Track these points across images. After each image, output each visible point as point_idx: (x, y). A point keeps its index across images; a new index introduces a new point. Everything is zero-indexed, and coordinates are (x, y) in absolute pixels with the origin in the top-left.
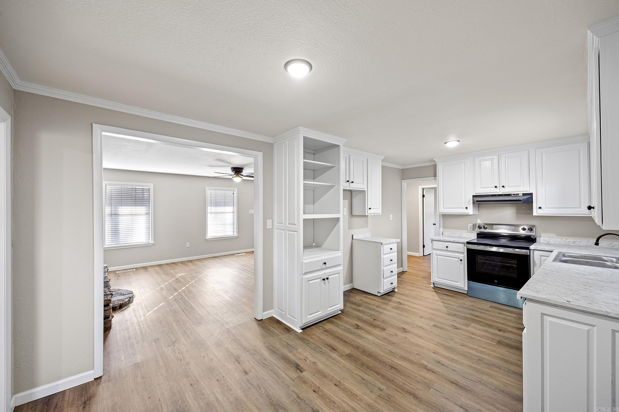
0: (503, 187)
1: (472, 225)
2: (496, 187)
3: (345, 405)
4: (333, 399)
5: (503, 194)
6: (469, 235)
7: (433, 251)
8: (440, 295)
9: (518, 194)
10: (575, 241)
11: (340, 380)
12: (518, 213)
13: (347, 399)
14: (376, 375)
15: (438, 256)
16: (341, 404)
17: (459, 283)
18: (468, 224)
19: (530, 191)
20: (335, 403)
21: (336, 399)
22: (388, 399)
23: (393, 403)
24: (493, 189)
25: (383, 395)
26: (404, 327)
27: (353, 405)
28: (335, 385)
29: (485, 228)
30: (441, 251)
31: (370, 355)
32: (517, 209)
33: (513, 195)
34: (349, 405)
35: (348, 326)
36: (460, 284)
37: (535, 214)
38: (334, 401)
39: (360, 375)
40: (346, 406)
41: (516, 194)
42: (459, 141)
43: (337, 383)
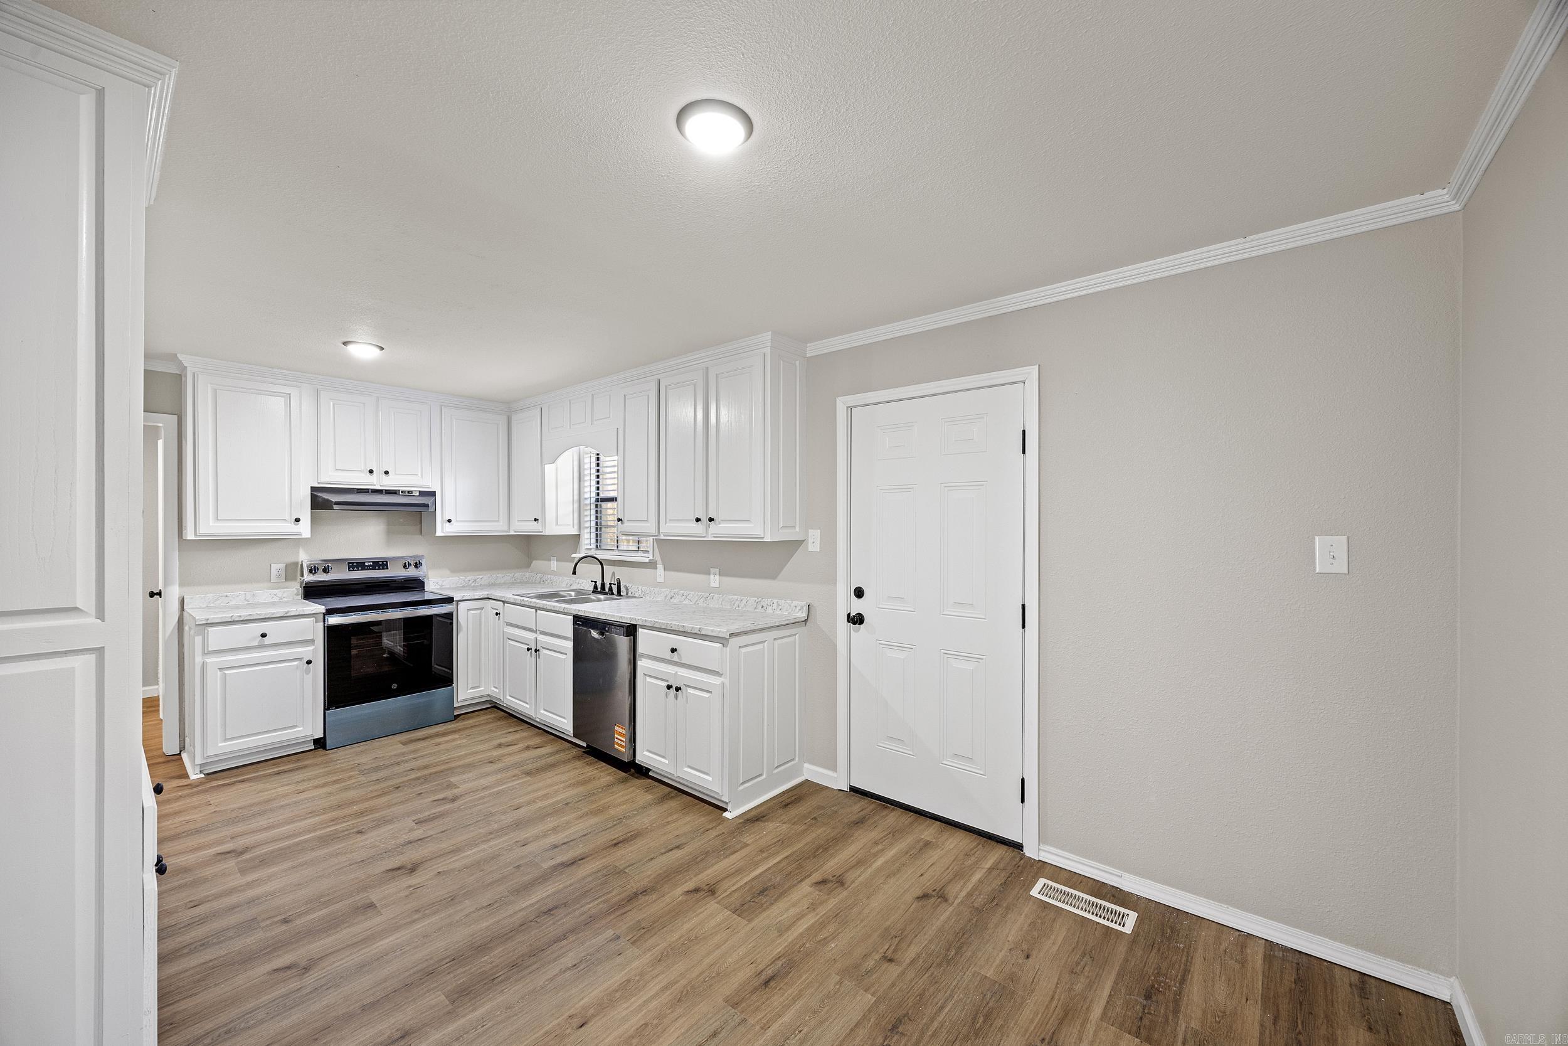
0: (387, 473)
1: (282, 566)
2: (371, 472)
3: (654, 1004)
4: (632, 1030)
5: (382, 490)
6: (275, 595)
7: (208, 660)
8: (273, 779)
9: (412, 492)
10: (476, 577)
11: (567, 1014)
12: (390, 533)
13: (636, 1001)
14: (564, 942)
15: (227, 672)
16: (648, 1011)
17: (299, 727)
18: (272, 565)
19: (431, 488)
20: (646, 1025)
21: (636, 1021)
22: (643, 931)
23: (655, 925)
24: (363, 475)
25: (631, 936)
26: (388, 869)
27: (658, 987)
28: (581, 1026)
29: (326, 570)
30: (252, 651)
31: (481, 948)
32: (389, 524)
33: (402, 492)
34: (656, 996)
35: (264, 998)
36: (301, 728)
37: (439, 533)
38: (640, 1027)
39: (556, 971)
40: (657, 1002)
41: (408, 492)
42: (382, 349)
43: (576, 1022)
